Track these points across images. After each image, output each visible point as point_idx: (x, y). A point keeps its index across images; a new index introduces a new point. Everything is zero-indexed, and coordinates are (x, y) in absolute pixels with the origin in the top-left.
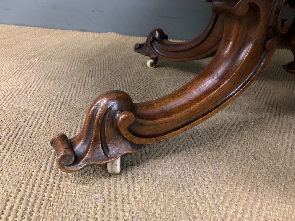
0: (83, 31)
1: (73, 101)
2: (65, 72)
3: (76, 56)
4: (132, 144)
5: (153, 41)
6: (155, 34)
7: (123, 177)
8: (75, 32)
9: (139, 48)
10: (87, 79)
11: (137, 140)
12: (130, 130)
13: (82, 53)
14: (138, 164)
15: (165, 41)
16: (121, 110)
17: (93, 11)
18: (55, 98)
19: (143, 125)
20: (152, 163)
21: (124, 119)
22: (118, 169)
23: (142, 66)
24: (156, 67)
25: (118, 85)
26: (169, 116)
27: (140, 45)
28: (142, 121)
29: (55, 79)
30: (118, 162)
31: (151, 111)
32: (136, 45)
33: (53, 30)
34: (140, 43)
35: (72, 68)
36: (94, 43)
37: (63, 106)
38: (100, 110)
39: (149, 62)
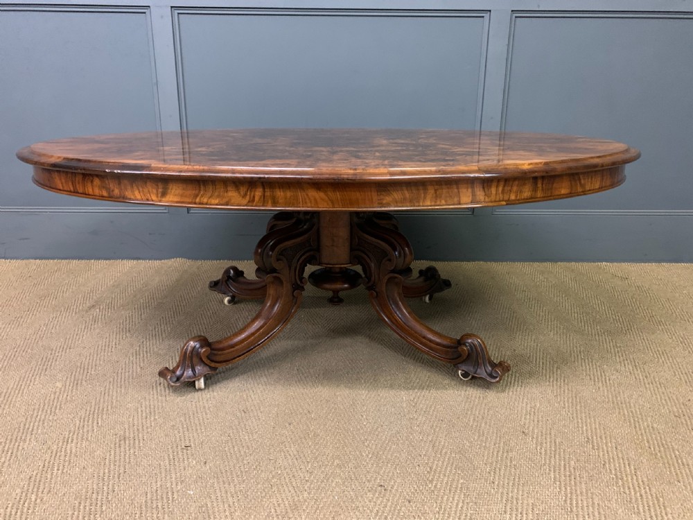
0: (138, 259)
1: (156, 350)
2: (137, 322)
3: (142, 301)
4: (210, 367)
5: (228, 280)
6: (230, 273)
7: (206, 391)
8: (125, 261)
9: (215, 285)
10: (163, 327)
11: (213, 365)
12: (208, 357)
13: (146, 295)
14: (216, 383)
15: (241, 279)
16: (202, 347)
17: (150, 234)
18: (138, 349)
19: (215, 355)
20: (225, 382)
21: (204, 352)
22: (202, 386)
23: (219, 304)
24: (235, 303)
25: (195, 328)
26: (233, 347)
27: (215, 282)
28: (215, 352)
29: (129, 331)
30: (202, 380)
31: (221, 346)
32: (211, 283)
33: (93, 261)
34: (215, 280)
35: (143, 316)
36: (157, 279)
37: (149, 354)
38: (189, 348)
39: (226, 300)
